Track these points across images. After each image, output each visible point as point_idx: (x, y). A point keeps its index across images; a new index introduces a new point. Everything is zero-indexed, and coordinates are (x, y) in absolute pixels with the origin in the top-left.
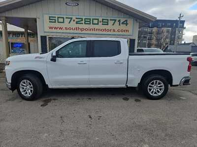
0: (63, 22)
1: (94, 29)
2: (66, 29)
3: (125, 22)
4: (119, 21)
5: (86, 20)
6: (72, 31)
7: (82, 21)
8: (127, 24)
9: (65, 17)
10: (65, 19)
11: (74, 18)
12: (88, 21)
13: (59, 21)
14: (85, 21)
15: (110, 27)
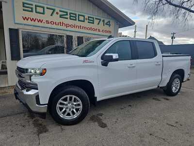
0: (43, 13)
1: (80, 26)
2: (47, 22)
3: (108, 23)
4: (103, 21)
5: (72, 15)
6: (54, 26)
7: (67, 15)
8: (109, 25)
9: (46, 6)
10: (46, 9)
11: (57, 10)
12: (73, 17)
13: (38, 11)
14: (70, 16)
15: (95, 25)
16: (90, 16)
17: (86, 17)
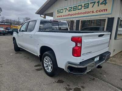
3: (104, 2)
5: (74, 8)
6: (66, 17)
10: (64, 10)
11: (68, 8)
13: (61, 12)
15: (90, 9)
16: (85, 3)
17: (83, 5)
